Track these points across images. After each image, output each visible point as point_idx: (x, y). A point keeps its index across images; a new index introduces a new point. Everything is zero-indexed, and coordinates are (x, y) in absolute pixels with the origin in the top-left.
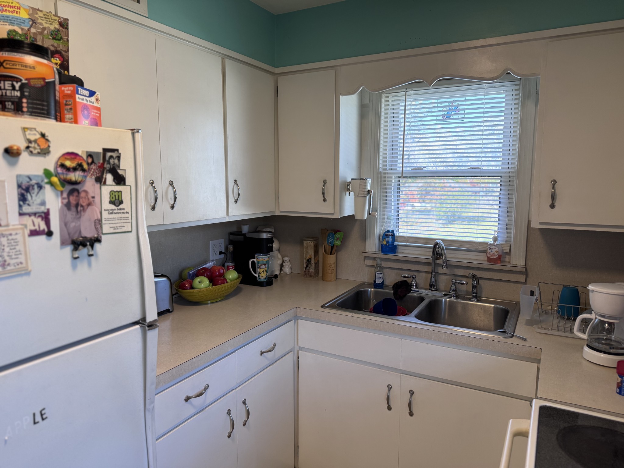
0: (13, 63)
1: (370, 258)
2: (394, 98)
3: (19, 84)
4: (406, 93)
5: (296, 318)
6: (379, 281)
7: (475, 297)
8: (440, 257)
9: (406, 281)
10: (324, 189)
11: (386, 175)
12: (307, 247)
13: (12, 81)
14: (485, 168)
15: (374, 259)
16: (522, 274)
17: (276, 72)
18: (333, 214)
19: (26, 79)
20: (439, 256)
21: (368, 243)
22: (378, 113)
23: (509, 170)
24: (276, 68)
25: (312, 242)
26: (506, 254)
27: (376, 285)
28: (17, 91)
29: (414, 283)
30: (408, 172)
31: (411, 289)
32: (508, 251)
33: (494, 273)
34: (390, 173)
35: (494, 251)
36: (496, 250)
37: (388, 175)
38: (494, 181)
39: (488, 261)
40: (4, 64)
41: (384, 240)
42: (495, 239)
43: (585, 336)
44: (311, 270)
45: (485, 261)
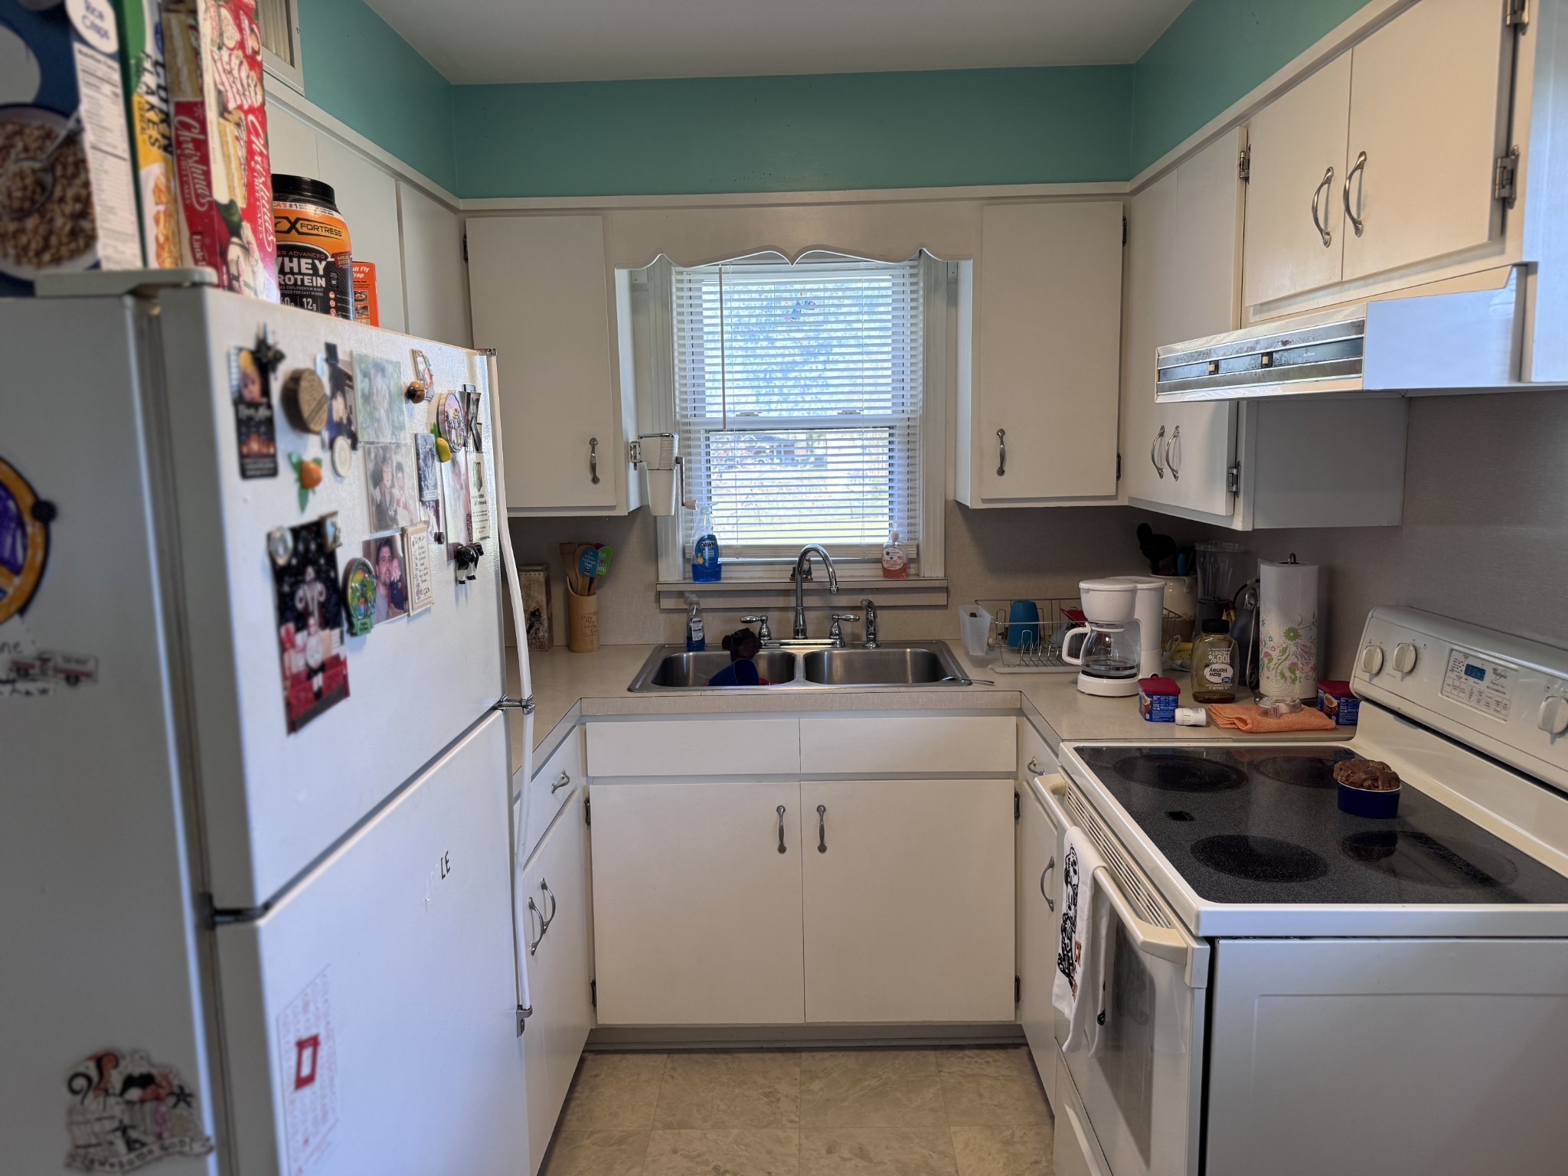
0: (313, 224)
1: (669, 594)
2: (692, 277)
3: (324, 263)
4: (720, 269)
5: (582, 721)
6: (696, 637)
7: (872, 640)
8: (806, 577)
9: (747, 630)
10: (594, 457)
11: (688, 428)
12: (530, 584)
13: (313, 259)
14: (866, 412)
15: (681, 594)
16: (941, 592)
17: (461, 208)
18: (613, 508)
19: (332, 257)
20: (804, 576)
21: (662, 564)
22: (666, 305)
23: (906, 416)
24: (460, 200)
25: (542, 573)
26: (911, 561)
27: (691, 645)
28: (321, 277)
29: (764, 631)
30: (734, 422)
31: (761, 643)
32: (915, 556)
33: (897, 595)
34: (696, 424)
35: (895, 558)
36: (898, 555)
37: (692, 428)
38: (878, 435)
39: (885, 576)
40: (298, 226)
41: (699, 555)
42: (895, 537)
43: (1078, 662)
44: (541, 634)
45: (879, 576)
